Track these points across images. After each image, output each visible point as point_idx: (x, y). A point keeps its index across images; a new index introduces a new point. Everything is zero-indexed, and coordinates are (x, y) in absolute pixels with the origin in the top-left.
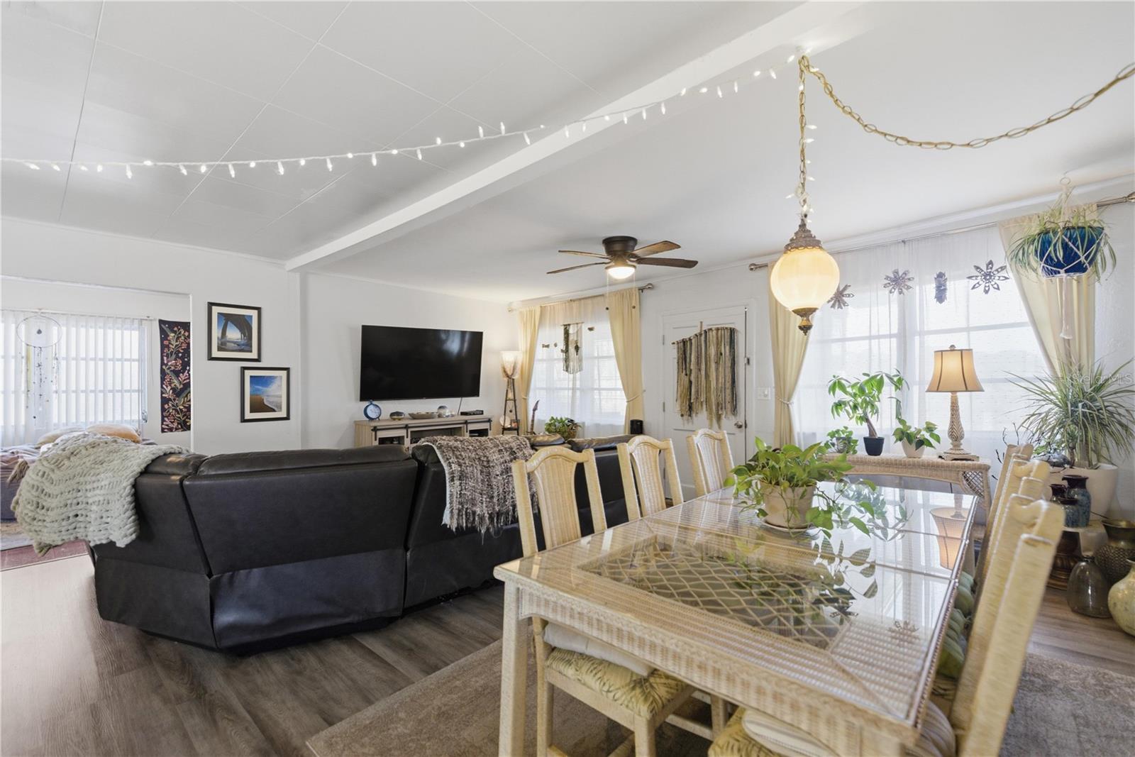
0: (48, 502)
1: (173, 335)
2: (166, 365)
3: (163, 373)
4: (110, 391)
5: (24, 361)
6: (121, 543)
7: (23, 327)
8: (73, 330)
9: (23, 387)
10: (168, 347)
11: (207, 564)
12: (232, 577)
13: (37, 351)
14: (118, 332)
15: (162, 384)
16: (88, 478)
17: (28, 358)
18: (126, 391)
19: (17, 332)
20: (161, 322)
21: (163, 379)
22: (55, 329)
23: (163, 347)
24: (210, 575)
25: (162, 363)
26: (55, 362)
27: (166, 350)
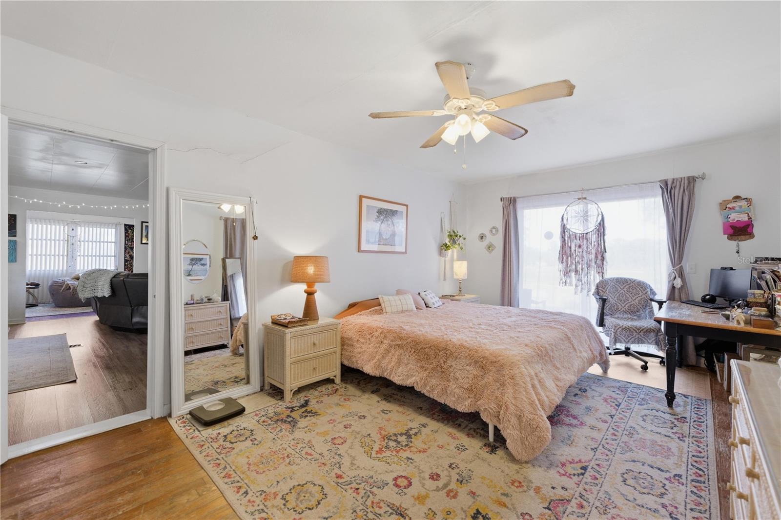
0: (87, 286)
1: (130, 231)
2: (127, 245)
3: (125, 248)
4: (102, 256)
5: (66, 242)
6: (107, 296)
7: (66, 227)
8: (87, 229)
9: (66, 254)
10: (128, 236)
11: (131, 304)
12: (137, 308)
13: (72, 238)
14: (106, 230)
15: (125, 253)
16: (99, 279)
17: (68, 241)
18: (109, 256)
19: (64, 230)
20: (125, 225)
21: (125, 251)
22: (79, 228)
23: (126, 236)
24: (131, 307)
25: (125, 244)
26: (79, 243)
27: (127, 238)
